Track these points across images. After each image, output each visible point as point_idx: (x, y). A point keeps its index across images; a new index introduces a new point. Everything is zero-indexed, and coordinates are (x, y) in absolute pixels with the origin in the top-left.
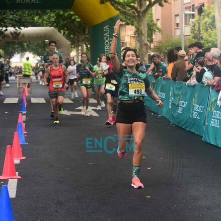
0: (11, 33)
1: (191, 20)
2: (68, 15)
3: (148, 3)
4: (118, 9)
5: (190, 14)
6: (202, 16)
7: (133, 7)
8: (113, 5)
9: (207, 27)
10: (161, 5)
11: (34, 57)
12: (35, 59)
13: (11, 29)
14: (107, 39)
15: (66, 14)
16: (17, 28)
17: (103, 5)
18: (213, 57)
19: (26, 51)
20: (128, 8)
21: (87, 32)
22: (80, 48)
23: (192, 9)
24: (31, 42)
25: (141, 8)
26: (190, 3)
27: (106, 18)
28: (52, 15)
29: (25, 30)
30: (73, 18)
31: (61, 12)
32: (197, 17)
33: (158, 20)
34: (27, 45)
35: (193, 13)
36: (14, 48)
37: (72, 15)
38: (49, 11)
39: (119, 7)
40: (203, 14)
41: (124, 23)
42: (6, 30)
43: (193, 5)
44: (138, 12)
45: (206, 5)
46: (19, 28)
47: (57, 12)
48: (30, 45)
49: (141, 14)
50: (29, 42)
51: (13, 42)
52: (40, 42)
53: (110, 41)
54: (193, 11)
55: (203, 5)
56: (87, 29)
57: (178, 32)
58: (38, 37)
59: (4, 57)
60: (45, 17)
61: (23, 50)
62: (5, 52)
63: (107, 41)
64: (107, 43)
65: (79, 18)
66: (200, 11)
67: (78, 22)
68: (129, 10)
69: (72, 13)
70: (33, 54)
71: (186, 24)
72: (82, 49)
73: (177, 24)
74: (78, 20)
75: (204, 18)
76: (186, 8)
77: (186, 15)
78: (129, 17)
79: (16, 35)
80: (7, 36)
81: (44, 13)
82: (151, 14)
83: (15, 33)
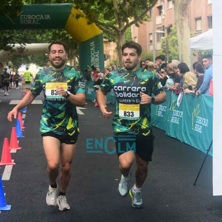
0: (18, 48)
1: (162, 38)
2: (62, 34)
3: (125, 24)
4: (101, 29)
5: (161, 33)
6: (170, 35)
7: (114, 28)
8: (97, 25)
9: (174, 44)
10: (137, 25)
11: (37, 68)
12: (37, 69)
13: (17, 45)
14: (93, 53)
15: (61, 33)
16: (22, 44)
17: (90, 25)
18: (174, 67)
19: (30, 63)
20: (111, 28)
21: (78, 48)
22: (73, 60)
23: (162, 29)
24: (34, 56)
25: (120, 27)
26: (161, 24)
27: (92, 36)
28: (50, 33)
29: (28, 46)
30: (66, 36)
31: (57, 32)
32: (166, 35)
33: (135, 38)
34: (32, 58)
35: (163, 32)
36: (21, 61)
37: (66, 34)
38: (47, 30)
39: (103, 27)
40: (171, 33)
41: (107, 40)
42: (14, 46)
43: (163, 26)
44: (118, 31)
45: (173, 26)
46: (24, 44)
47: (54, 31)
48: (34, 58)
49: (120, 33)
50: (33, 55)
51: (19, 56)
52: (42, 55)
53: (95, 54)
54: (163, 31)
55: (171, 26)
56: (78, 45)
57: (151, 48)
58: (39, 51)
59: (13, 68)
60: (44, 36)
61: (28, 62)
62: (13, 64)
63: (93, 54)
64: (93, 56)
65: (71, 36)
66: (169, 30)
67: (71, 39)
68: (111, 30)
69: (65, 32)
70: (37, 65)
71: (158, 41)
72: (74, 61)
73: (151, 41)
74: (70, 38)
75: (171, 36)
76: (158, 28)
77: (158, 34)
78: (111, 36)
79: (21, 50)
80: (14, 50)
81: (44, 32)
82: (130, 33)
83: (21, 48)
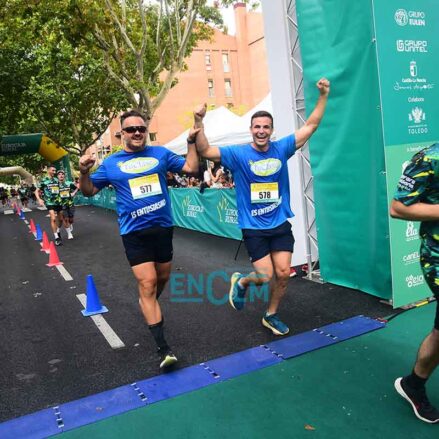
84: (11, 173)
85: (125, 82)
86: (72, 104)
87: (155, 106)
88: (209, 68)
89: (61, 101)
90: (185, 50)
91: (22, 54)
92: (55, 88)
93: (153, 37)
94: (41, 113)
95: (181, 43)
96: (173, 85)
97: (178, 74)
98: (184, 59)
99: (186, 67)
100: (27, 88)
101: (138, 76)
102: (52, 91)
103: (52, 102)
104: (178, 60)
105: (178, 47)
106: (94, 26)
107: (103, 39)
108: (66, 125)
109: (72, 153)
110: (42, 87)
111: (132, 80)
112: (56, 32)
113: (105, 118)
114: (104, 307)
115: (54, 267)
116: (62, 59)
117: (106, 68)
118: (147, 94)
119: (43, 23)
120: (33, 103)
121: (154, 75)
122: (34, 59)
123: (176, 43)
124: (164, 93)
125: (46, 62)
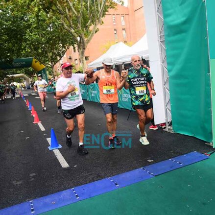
84: (19, 77)
85: (72, 31)
86: (47, 42)
87: (88, 43)
88: (114, 23)
89: (42, 41)
90: (102, 14)
91: (22, 19)
92: (39, 34)
93: (86, 7)
94: (32, 48)
95: (100, 10)
96: (96, 32)
97: (99, 26)
98: (101, 18)
99: (102, 22)
100: (25, 35)
101: (79, 27)
102: (37, 36)
103: (37, 42)
104: (98, 19)
105: (99, 12)
106: (56, 2)
107: (61, 9)
108: (44, 53)
109: (47, 67)
110: (32, 34)
111: (76, 30)
112: (38, 6)
113: (63, 49)
114: (60, 145)
115: (37, 124)
116: (42, 20)
117: (63, 24)
118: (83, 37)
119: (32, 2)
120: (28, 42)
121: (87, 27)
122: (28, 20)
123: (97, 10)
124: (92, 36)
125: (34, 22)
